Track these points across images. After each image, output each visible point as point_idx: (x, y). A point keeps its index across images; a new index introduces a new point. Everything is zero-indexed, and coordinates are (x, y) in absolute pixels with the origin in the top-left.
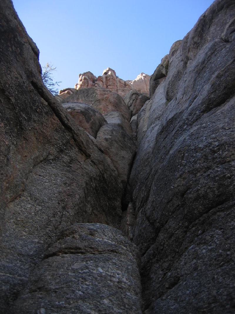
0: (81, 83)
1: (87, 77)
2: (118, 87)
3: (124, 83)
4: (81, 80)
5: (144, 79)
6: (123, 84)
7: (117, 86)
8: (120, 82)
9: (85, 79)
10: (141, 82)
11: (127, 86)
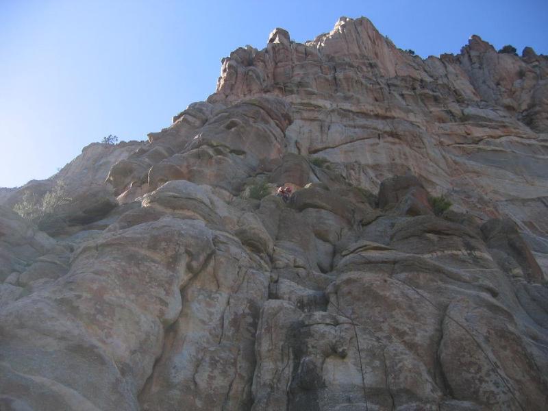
0: (225, 75)
1: (233, 63)
2: (295, 60)
3: (304, 51)
4: (225, 71)
5: (343, 30)
6: (302, 53)
7: (292, 60)
8: (296, 50)
9: (230, 67)
10: (337, 38)
11: (309, 57)
